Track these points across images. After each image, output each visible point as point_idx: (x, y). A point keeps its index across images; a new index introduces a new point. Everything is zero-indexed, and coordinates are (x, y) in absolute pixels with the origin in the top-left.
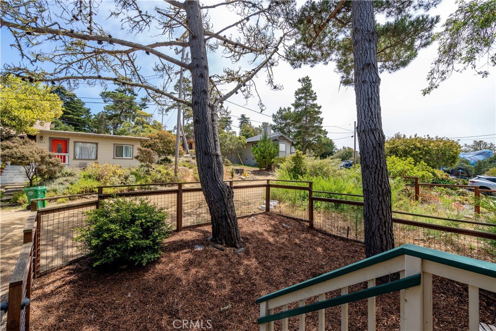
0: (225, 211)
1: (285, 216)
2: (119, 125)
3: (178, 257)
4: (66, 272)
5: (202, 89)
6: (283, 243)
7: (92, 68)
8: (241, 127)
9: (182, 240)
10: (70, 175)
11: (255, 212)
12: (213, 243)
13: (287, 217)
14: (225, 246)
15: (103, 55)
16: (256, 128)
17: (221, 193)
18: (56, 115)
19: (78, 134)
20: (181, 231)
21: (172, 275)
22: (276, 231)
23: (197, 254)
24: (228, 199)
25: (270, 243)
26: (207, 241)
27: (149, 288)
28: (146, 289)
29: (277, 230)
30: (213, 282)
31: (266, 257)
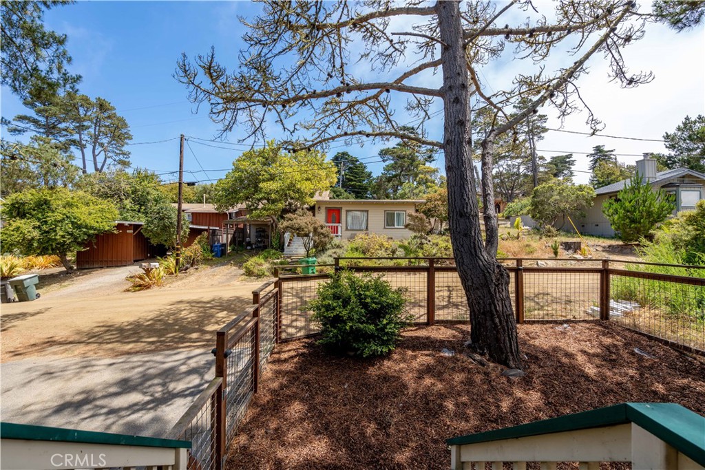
0: (490, 304)
1: (644, 335)
2: (399, 188)
3: (415, 357)
4: (301, 345)
5: (457, 120)
6: (618, 384)
7: (348, 125)
8: (593, 168)
9: (428, 338)
10: (338, 247)
11: (574, 317)
12: (468, 351)
13: (650, 338)
14: (489, 360)
15: (356, 107)
16: (629, 168)
17: (484, 275)
18: (331, 183)
19: (360, 202)
20: (432, 325)
21: (399, 378)
22: (609, 358)
23: (440, 361)
24: (497, 286)
25: (587, 377)
26: (462, 345)
27: (367, 386)
28: (365, 385)
29: (614, 357)
30: (450, 405)
31: (567, 398)
